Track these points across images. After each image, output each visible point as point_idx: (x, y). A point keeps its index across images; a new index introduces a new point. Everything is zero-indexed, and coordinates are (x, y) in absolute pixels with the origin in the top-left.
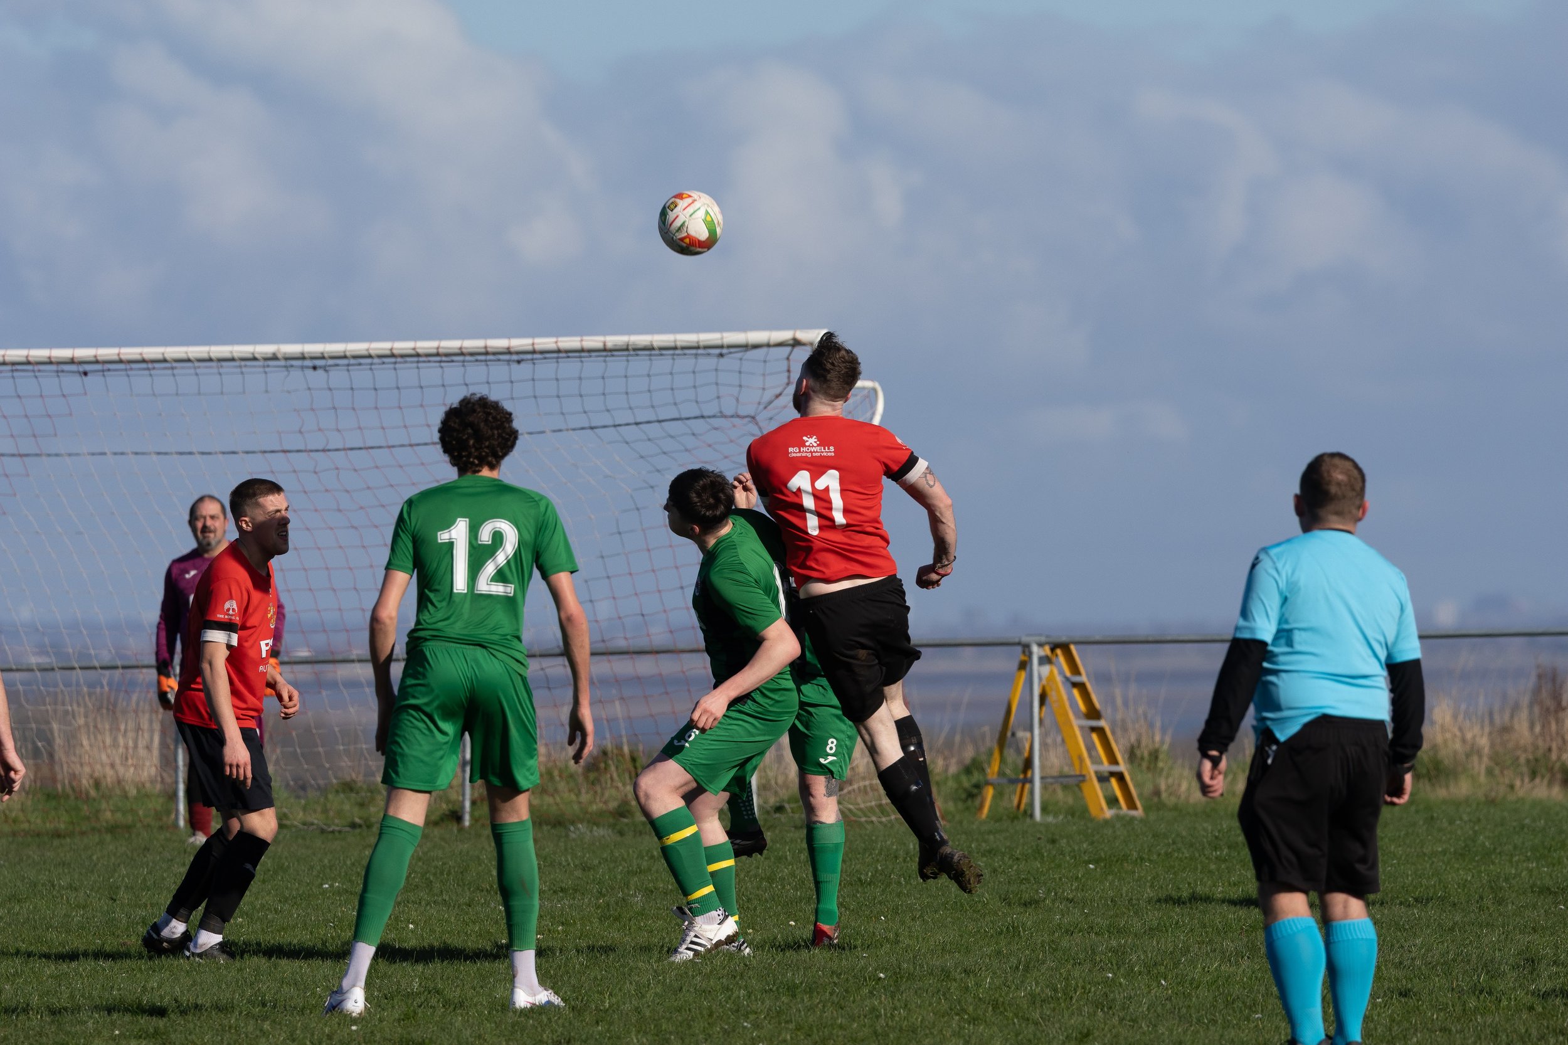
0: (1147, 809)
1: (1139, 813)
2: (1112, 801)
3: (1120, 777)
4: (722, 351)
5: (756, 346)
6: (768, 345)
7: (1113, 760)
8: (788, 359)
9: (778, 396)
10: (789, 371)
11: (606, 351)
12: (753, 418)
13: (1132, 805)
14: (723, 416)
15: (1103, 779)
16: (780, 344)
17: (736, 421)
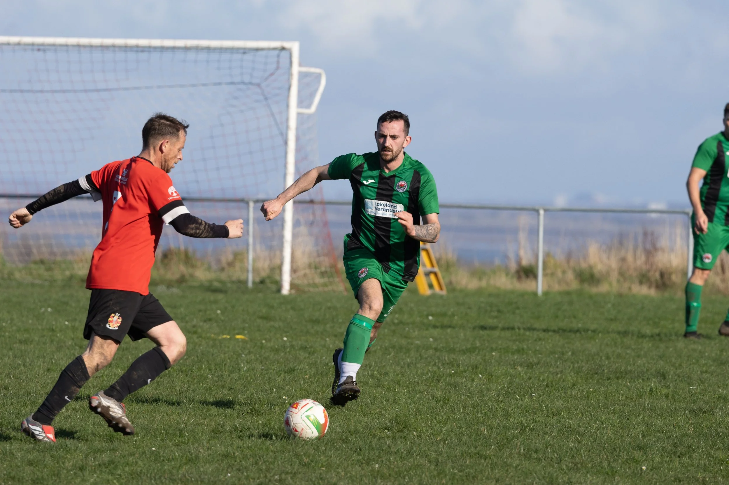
0: (448, 291)
1: (444, 292)
2: (431, 286)
3: (436, 274)
4: (245, 51)
5: (262, 49)
6: (269, 49)
7: (432, 265)
8: (278, 56)
9: (272, 74)
10: (278, 62)
11: (186, 49)
12: (258, 85)
13: (441, 288)
14: (243, 83)
15: (427, 274)
16: (274, 49)
17: (250, 86)
